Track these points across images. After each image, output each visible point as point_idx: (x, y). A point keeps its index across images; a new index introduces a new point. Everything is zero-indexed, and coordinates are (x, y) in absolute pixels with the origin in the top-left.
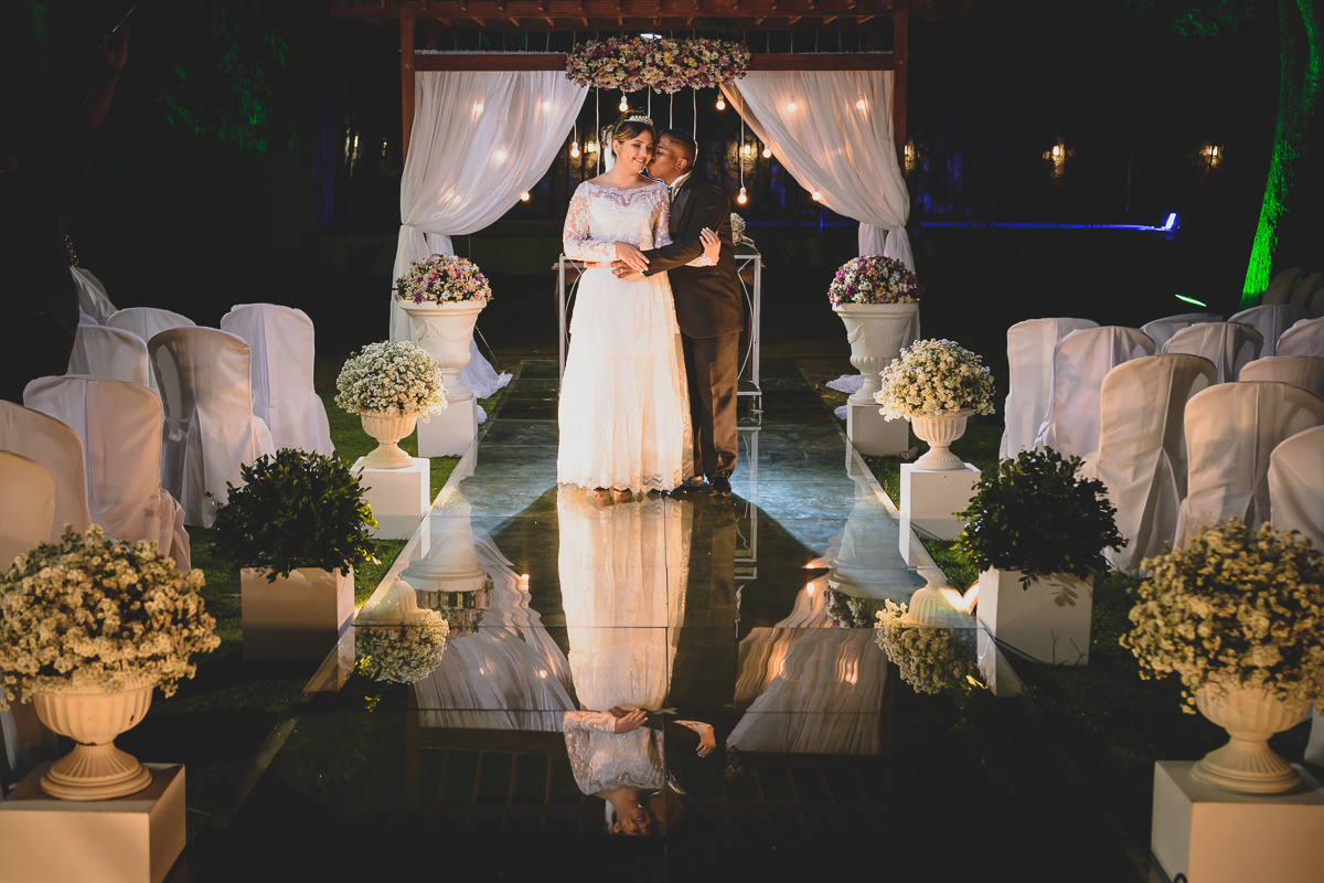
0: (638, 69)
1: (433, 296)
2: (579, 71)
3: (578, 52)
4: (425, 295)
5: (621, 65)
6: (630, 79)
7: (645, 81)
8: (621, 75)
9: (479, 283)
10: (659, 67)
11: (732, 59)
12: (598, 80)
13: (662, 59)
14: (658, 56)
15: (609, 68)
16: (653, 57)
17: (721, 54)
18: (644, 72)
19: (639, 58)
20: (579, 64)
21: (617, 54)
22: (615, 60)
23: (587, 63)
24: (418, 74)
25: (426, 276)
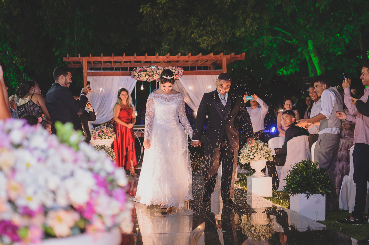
0: (152, 75)
1: (100, 138)
2: (135, 76)
3: (135, 70)
4: (97, 137)
5: (147, 74)
6: (150, 78)
7: (154, 78)
8: (147, 77)
9: (112, 134)
10: (158, 74)
11: (178, 72)
12: (141, 78)
13: (159, 72)
14: (158, 71)
15: (144, 75)
16: (156, 71)
17: (175, 71)
18: (154, 75)
19: (152, 72)
20: (135, 74)
21: (146, 71)
22: (146, 72)
23: (138, 73)
24: (88, 77)
25: (97, 132)
